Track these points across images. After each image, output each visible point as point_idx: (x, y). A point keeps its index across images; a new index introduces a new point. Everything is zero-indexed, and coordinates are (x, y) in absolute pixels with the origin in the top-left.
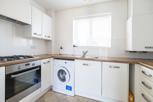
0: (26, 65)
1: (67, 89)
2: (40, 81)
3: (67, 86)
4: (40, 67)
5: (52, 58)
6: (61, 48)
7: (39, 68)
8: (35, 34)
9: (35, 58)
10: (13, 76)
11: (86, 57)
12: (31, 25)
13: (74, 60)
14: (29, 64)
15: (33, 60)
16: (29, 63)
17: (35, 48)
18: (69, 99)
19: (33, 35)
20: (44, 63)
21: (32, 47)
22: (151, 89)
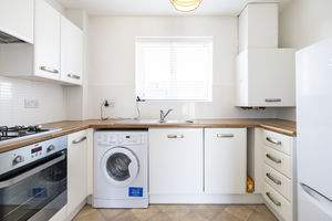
0: (33, 151)
1: (131, 195)
3: (131, 189)
5: (92, 130)
6: (107, 105)
7: (62, 158)
8: (42, 68)
9: (52, 132)
11: (169, 122)
12: (32, 45)
14: (40, 149)
15: (51, 137)
16: (40, 144)
17: (36, 105)
18: (138, 216)
19: (38, 73)
20: (74, 142)
21: (27, 104)
22: (280, 162)
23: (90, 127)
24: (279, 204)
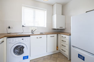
1: (24, 59)
22: (65, 42)
23: (5, 36)
24: (65, 51)
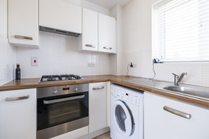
0: (64, 89)
2: (87, 115)
4: (87, 94)
5: (109, 83)
6: (132, 66)
7: (83, 96)
8: (87, 45)
10: (46, 102)
12: (81, 34)
13: (142, 92)
20: (94, 89)
